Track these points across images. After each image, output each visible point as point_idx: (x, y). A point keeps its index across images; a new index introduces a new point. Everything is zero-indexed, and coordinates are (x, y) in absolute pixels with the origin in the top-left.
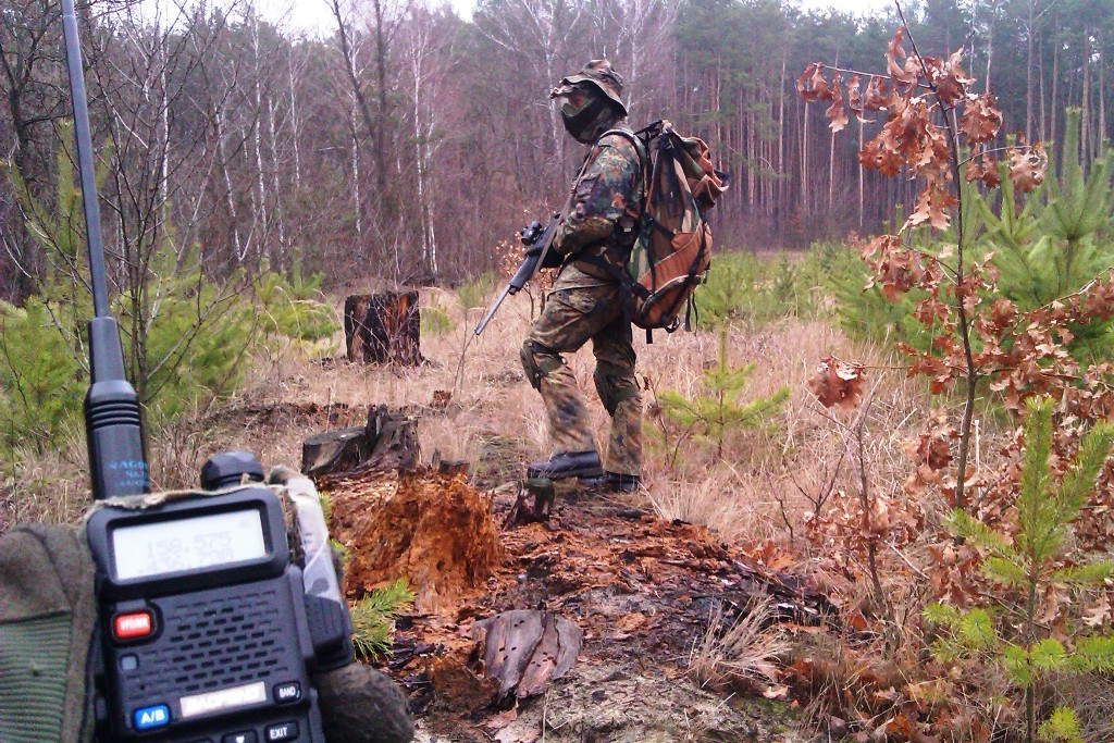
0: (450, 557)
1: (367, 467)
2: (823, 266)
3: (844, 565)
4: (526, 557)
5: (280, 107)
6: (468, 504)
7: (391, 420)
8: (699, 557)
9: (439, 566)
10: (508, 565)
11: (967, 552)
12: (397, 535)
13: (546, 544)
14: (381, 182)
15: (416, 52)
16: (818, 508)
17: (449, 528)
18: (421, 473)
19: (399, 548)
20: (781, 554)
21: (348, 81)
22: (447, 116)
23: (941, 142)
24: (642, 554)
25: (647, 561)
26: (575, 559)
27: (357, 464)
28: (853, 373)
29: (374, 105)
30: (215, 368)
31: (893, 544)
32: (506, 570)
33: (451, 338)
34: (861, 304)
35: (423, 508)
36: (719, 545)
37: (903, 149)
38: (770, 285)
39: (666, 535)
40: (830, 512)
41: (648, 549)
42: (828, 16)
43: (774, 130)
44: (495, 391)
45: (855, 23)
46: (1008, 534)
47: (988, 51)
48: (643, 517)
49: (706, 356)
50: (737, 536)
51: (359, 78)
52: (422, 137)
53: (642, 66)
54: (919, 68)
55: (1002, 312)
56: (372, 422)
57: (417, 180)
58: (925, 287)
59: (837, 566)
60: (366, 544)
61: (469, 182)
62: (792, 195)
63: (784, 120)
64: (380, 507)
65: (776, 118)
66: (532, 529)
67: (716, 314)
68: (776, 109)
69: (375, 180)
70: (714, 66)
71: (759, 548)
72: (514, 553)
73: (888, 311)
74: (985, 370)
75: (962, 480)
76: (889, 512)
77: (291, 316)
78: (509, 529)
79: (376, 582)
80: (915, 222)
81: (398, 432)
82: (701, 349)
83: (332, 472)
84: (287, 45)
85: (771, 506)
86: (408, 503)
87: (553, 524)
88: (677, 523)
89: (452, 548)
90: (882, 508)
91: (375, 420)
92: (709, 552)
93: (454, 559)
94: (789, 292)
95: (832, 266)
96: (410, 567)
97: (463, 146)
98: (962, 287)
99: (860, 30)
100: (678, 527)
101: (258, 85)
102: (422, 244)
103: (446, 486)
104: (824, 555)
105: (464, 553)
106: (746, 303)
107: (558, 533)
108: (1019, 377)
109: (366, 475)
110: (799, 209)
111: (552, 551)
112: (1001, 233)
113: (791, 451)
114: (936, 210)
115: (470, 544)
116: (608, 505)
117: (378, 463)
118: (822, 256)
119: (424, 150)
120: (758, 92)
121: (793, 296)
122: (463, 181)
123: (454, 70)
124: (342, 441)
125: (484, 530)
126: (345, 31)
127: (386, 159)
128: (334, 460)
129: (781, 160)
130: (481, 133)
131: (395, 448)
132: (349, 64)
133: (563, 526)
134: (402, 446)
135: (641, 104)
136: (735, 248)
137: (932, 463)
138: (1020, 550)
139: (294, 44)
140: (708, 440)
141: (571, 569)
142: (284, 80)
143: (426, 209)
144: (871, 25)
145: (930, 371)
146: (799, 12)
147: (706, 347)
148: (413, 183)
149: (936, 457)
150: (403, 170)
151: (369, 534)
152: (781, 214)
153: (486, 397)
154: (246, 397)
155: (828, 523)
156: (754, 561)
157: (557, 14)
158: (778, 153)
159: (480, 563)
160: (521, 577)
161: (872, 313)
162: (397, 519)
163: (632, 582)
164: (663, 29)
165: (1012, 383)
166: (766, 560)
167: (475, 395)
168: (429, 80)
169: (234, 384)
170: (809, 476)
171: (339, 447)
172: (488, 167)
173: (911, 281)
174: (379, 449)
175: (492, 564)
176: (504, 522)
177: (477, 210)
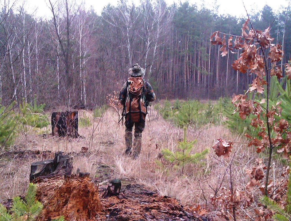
0: (82, 208)
1: (53, 174)
2: (223, 106)
3: (225, 214)
4: (110, 208)
5: (32, 44)
6: (89, 188)
7: (63, 157)
8: (172, 210)
9: (78, 211)
10: (103, 211)
11: (267, 211)
12: (63, 199)
13: (117, 204)
14: (67, 72)
15: (81, 26)
16: (216, 193)
17: (82, 197)
18: (73, 177)
19: (64, 204)
20: (202, 209)
21: (56, 35)
22: (91, 49)
23: (261, 61)
24: (152, 208)
25: (153, 211)
26: (128, 209)
27: (50, 173)
28: (228, 145)
29: (65, 44)
30: (4, 137)
31: (242, 207)
32: (102, 213)
33: (89, 128)
34: (235, 120)
35: (73, 190)
36: (180, 206)
37: (247, 63)
38: (204, 112)
39: (161, 202)
40: (220, 195)
41: (154, 206)
42: (227, 17)
43: (207, 57)
44: (104, 147)
45: (237, 20)
46: (282, 205)
47: (284, 31)
48: (153, 195)
49: (180, 137)
50: (187, 203)
51: (60, 35)
52: (82, 56)
53: (161, 33)
54: (253, 34)
55: (282, 124)
56: (56, 158)
57: (80, 72)
58: (254, 114)
59: (222, 214)
60: (52, 202)
61: (98, 73)
62: (213, 80)
63: (211, 54)
64: (57, 189)
65: (208, 52)
66: (113, 198)
67: (185, 122)
68: (208, 49)
69: (65, 71)
70: (186, 34)
71: (195, 207)
72: (106, 207)
73: (244, 122)
74: (276, 145)
75: (267, 185)
76: (240, 195)
77: (32, 119)
78: (105, 198)
79: (55, 216)
80: (251, 90)
81: (65, 162)
82: (178, 134)
83: (41, 176)
84: (35, 22)
85: (200, 192)
86: (67, 188)
87: (120, 196)
88: (165, 197)
89: (82, 204)
90: (238, 194)
91: (57, 157)
92: (176, 208)
93: (83, 208)
94: (210, 115)
95: (226, 106)
96: (67, 211)
97: (96, 60)
98: (268, 114)
99: (238, 22)
100: (166, 199)
101: (24, 36)
102: (81, 94)
103: (81, 182)
104: (218, 210)
105: (87, 207)
106: (196, 118)
107: (122, 200)
108: (288, 148)
109: (53, 177)
110: (215, 85)
111: (119, 206)
112: (285, 95)
113: (208, 172)
114: (259, 86)
115: (89, 203)
116: (141, 190)
117: (57, 173)
118: (223, 102)
119: (82, 61)
120: (202, 43)
121: (212, 116)
122: (96, 72)
123: (94, 33)
124: (45, 164)
125: (94, 198)
126: (56, 18)
127: (69, 64)
128: (41, 172)
129: (209, 68)
130: (103, 56)
131: (64, 167)
132: (57, 30)
133: (124, 197)
134: (66, 167)
135: (160, 47)
136: (192, 99)
137: (257, 178)
138: (287, 211)
139: (37, 22)
140: (179, 167)
141: (126, 213)
142: (33, 35)
143: (83, 82)
144: (242, 21)
145: (256, 145)
146: (217, 16)
147: (180, 133)
148: (78, 72)
149: (258, 176)
150: (75, 68)
151: (53, 199)
152: (209, 87)
153: (101, 149)
154: (15, 147)
155: (219, 199)
156: (192, 212)
157: (131, 14)
158: (208, 65)
159: (93, 210)
160: (107, 216)
161: (239, 123)
162: (63, 193)
163: (147, 219)
164: (169, 20)
165: (285, 150)
166: (196, 211)
167: (97, 149)
168: (85, 36)
169: (11, 143)
170: (213, 181)
171: (44, 166)
172: (105, 67)
173: (249, 111)
174: (58, 168)
175: (97, 211)
176: (103, 195)
177: (101, 83)
